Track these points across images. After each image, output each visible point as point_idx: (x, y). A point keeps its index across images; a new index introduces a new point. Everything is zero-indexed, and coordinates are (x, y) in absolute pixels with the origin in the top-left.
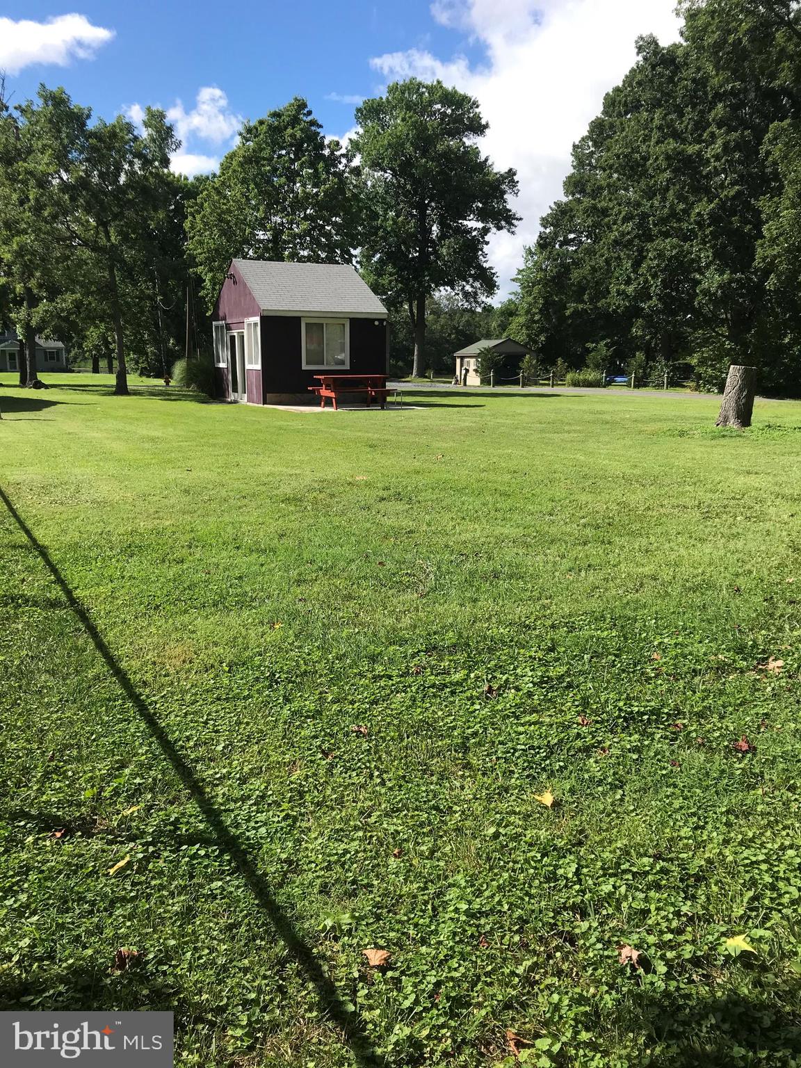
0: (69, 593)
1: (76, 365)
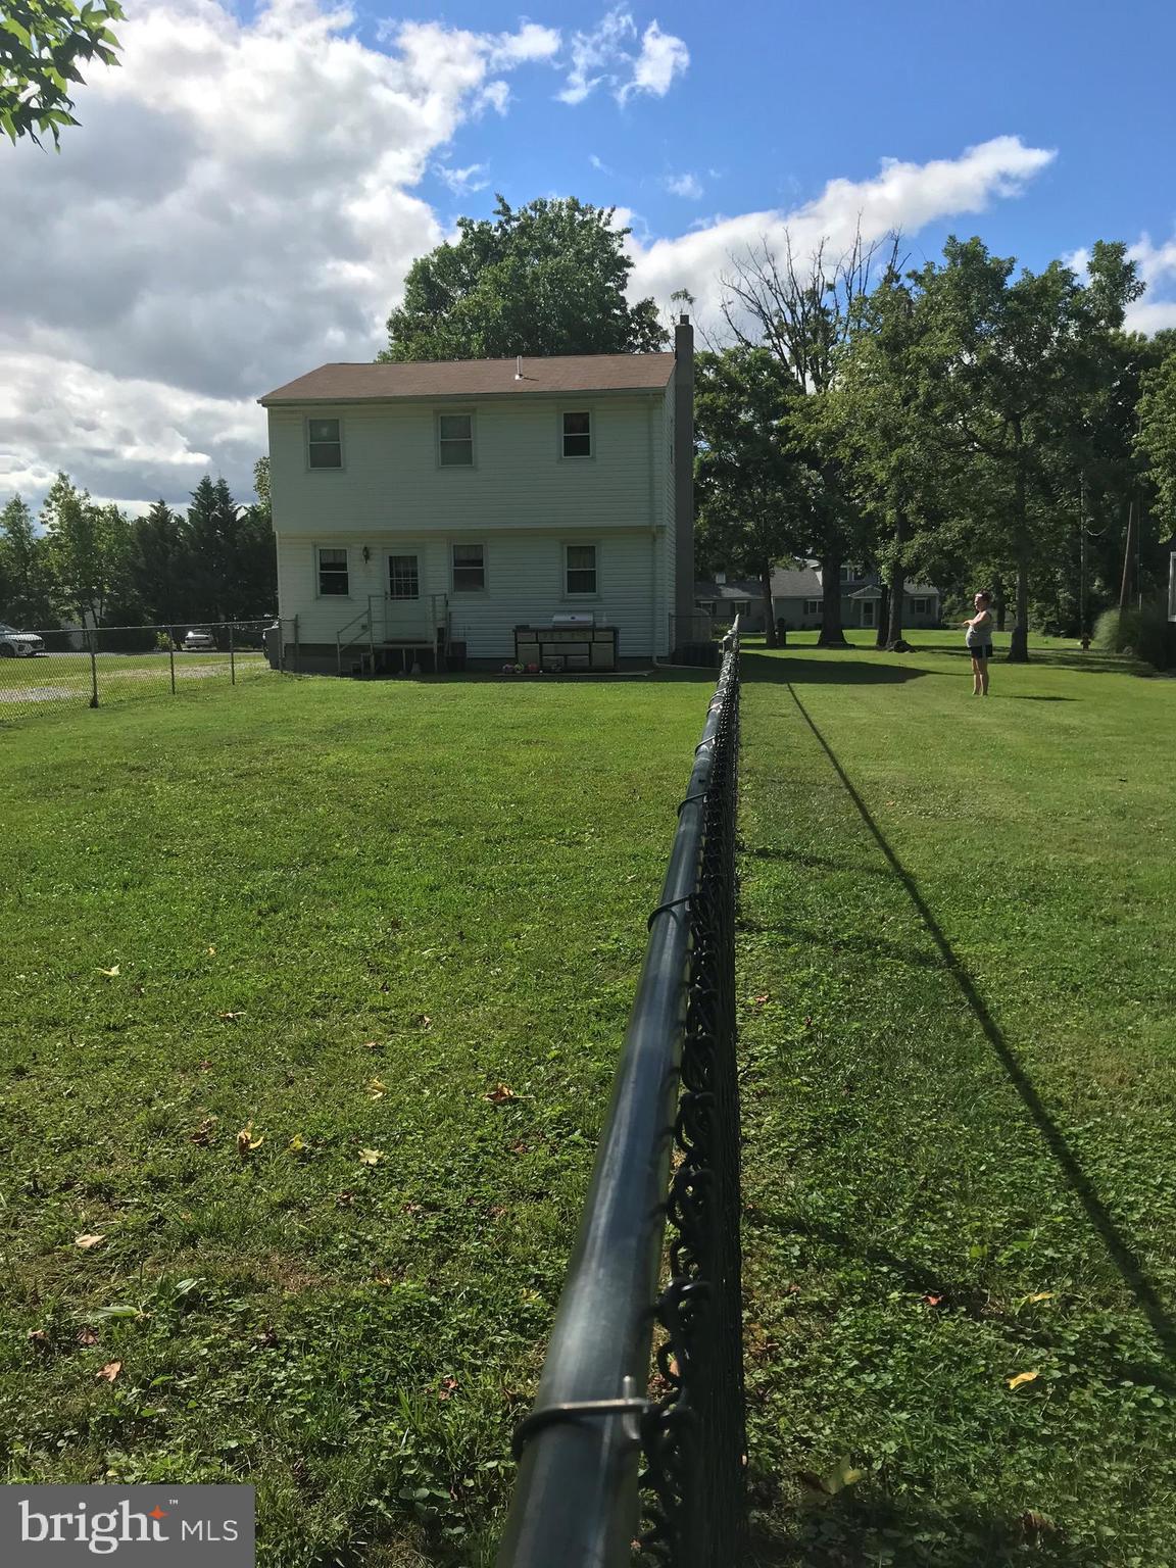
0: (945, 946)
1: (952, 619)
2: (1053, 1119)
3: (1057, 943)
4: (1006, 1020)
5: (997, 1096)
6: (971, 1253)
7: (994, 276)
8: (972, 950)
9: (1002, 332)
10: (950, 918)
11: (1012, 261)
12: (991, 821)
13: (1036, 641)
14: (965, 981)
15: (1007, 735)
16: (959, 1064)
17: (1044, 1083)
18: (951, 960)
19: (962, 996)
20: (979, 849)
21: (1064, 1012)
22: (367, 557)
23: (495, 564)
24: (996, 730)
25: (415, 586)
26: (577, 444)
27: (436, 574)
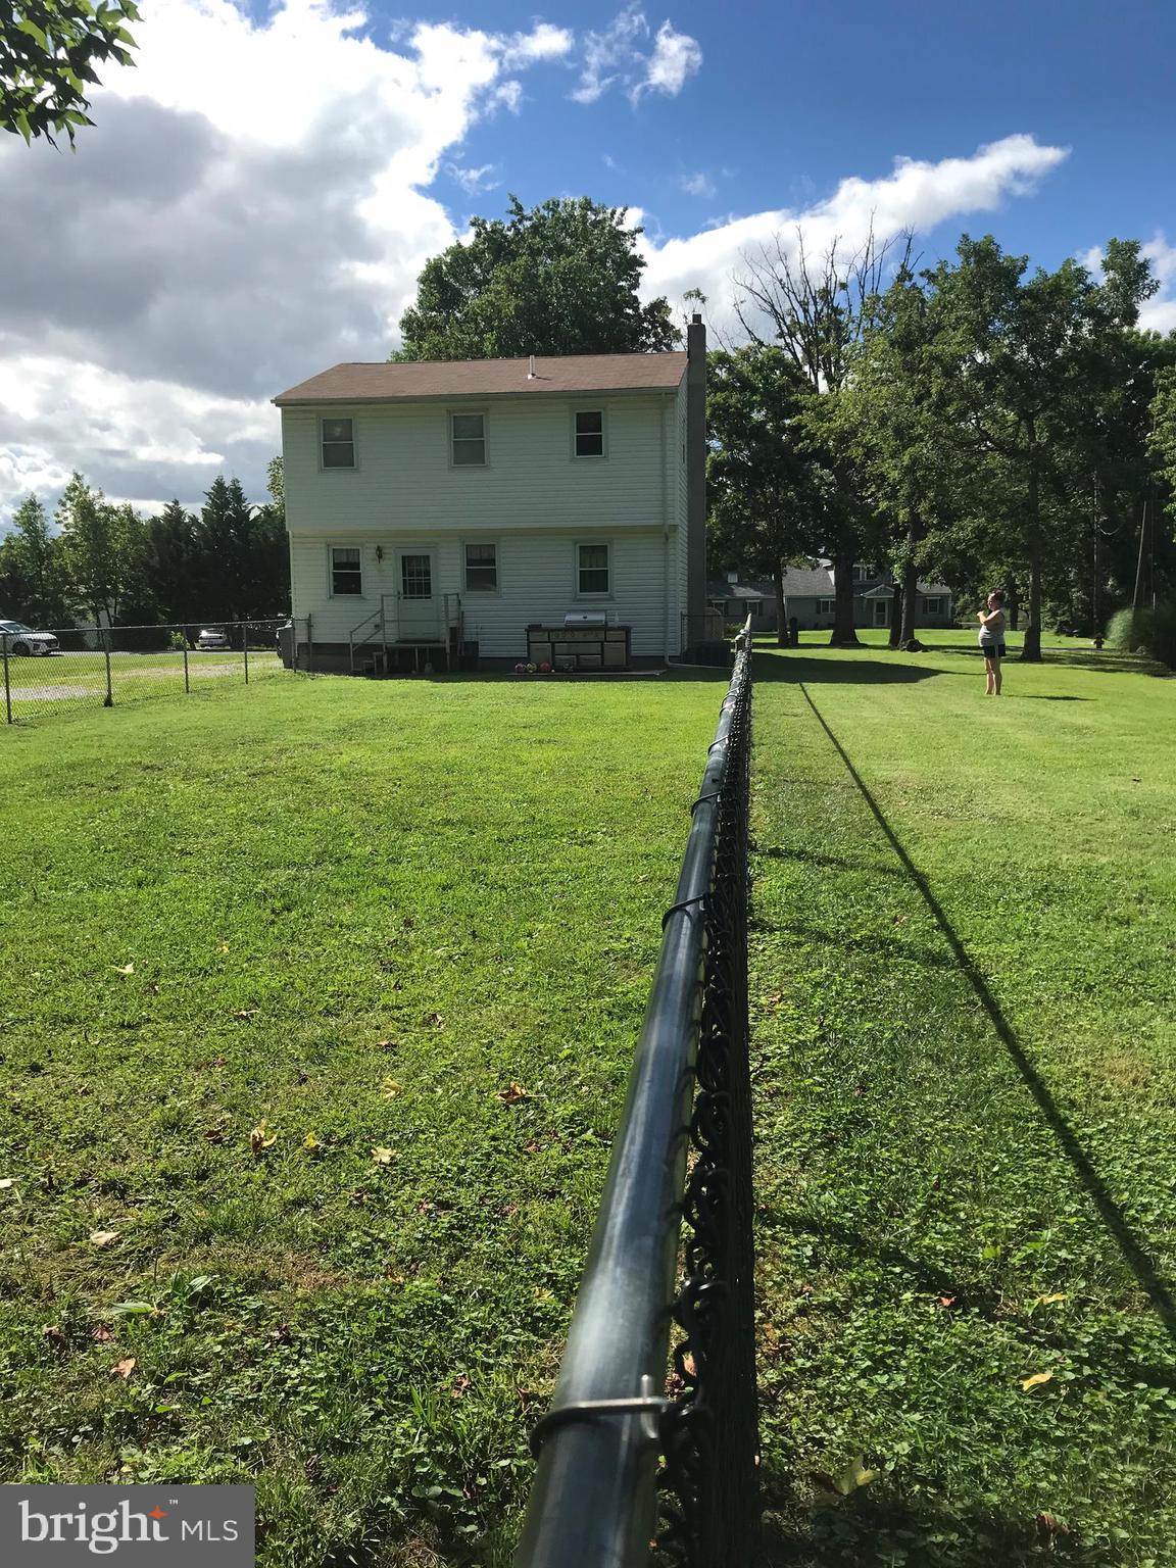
0: (958, 947)
1: (965, 618)
2: (1067, 1120)
3: (1071, 944)
4: (1018, 1021)
5: (1010, 1097)
6: (985, 1254)
7: (1008, 275)
8: (984, 950)
9: (1015, 330)
10: (964, 919)
11: (1025, 260)
12: (1003, 821)
13: (1049, 641)
14: (978, 982)
15: (1019, 735)
16: (972, 1065)
17: (1057, 1084)
18: (964, 960)
19: (975, 997)
20: (992, 849)
21: (1078, 1013)
22: (380, 557)
23: (507, 565)
24: (1009, 730)
25: (428, 586)
26: (589, 442)
27: (449, 573)
